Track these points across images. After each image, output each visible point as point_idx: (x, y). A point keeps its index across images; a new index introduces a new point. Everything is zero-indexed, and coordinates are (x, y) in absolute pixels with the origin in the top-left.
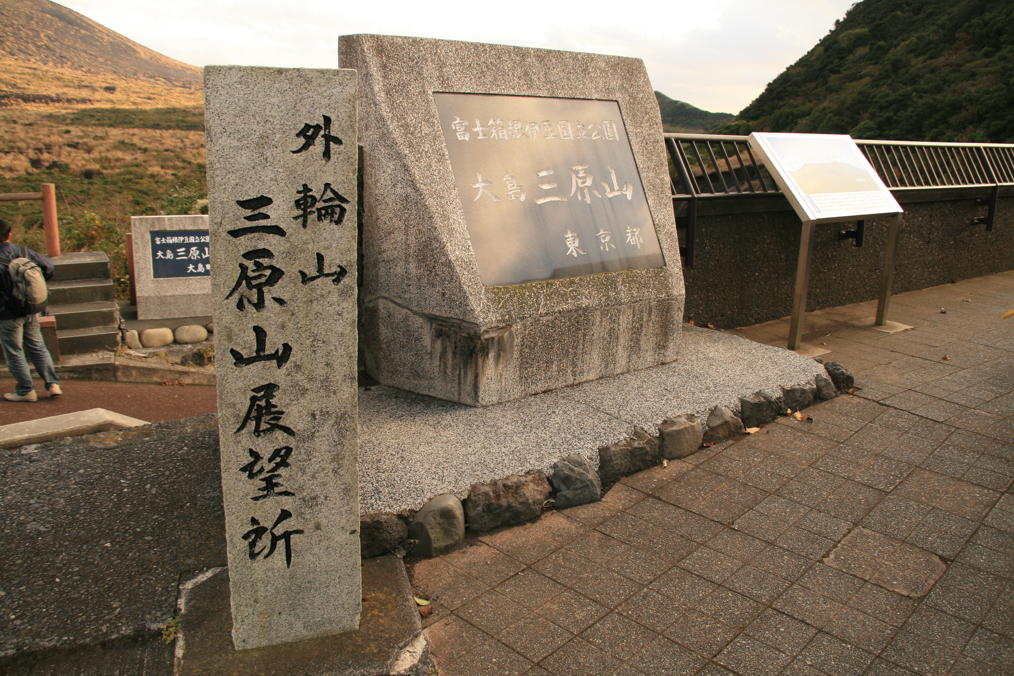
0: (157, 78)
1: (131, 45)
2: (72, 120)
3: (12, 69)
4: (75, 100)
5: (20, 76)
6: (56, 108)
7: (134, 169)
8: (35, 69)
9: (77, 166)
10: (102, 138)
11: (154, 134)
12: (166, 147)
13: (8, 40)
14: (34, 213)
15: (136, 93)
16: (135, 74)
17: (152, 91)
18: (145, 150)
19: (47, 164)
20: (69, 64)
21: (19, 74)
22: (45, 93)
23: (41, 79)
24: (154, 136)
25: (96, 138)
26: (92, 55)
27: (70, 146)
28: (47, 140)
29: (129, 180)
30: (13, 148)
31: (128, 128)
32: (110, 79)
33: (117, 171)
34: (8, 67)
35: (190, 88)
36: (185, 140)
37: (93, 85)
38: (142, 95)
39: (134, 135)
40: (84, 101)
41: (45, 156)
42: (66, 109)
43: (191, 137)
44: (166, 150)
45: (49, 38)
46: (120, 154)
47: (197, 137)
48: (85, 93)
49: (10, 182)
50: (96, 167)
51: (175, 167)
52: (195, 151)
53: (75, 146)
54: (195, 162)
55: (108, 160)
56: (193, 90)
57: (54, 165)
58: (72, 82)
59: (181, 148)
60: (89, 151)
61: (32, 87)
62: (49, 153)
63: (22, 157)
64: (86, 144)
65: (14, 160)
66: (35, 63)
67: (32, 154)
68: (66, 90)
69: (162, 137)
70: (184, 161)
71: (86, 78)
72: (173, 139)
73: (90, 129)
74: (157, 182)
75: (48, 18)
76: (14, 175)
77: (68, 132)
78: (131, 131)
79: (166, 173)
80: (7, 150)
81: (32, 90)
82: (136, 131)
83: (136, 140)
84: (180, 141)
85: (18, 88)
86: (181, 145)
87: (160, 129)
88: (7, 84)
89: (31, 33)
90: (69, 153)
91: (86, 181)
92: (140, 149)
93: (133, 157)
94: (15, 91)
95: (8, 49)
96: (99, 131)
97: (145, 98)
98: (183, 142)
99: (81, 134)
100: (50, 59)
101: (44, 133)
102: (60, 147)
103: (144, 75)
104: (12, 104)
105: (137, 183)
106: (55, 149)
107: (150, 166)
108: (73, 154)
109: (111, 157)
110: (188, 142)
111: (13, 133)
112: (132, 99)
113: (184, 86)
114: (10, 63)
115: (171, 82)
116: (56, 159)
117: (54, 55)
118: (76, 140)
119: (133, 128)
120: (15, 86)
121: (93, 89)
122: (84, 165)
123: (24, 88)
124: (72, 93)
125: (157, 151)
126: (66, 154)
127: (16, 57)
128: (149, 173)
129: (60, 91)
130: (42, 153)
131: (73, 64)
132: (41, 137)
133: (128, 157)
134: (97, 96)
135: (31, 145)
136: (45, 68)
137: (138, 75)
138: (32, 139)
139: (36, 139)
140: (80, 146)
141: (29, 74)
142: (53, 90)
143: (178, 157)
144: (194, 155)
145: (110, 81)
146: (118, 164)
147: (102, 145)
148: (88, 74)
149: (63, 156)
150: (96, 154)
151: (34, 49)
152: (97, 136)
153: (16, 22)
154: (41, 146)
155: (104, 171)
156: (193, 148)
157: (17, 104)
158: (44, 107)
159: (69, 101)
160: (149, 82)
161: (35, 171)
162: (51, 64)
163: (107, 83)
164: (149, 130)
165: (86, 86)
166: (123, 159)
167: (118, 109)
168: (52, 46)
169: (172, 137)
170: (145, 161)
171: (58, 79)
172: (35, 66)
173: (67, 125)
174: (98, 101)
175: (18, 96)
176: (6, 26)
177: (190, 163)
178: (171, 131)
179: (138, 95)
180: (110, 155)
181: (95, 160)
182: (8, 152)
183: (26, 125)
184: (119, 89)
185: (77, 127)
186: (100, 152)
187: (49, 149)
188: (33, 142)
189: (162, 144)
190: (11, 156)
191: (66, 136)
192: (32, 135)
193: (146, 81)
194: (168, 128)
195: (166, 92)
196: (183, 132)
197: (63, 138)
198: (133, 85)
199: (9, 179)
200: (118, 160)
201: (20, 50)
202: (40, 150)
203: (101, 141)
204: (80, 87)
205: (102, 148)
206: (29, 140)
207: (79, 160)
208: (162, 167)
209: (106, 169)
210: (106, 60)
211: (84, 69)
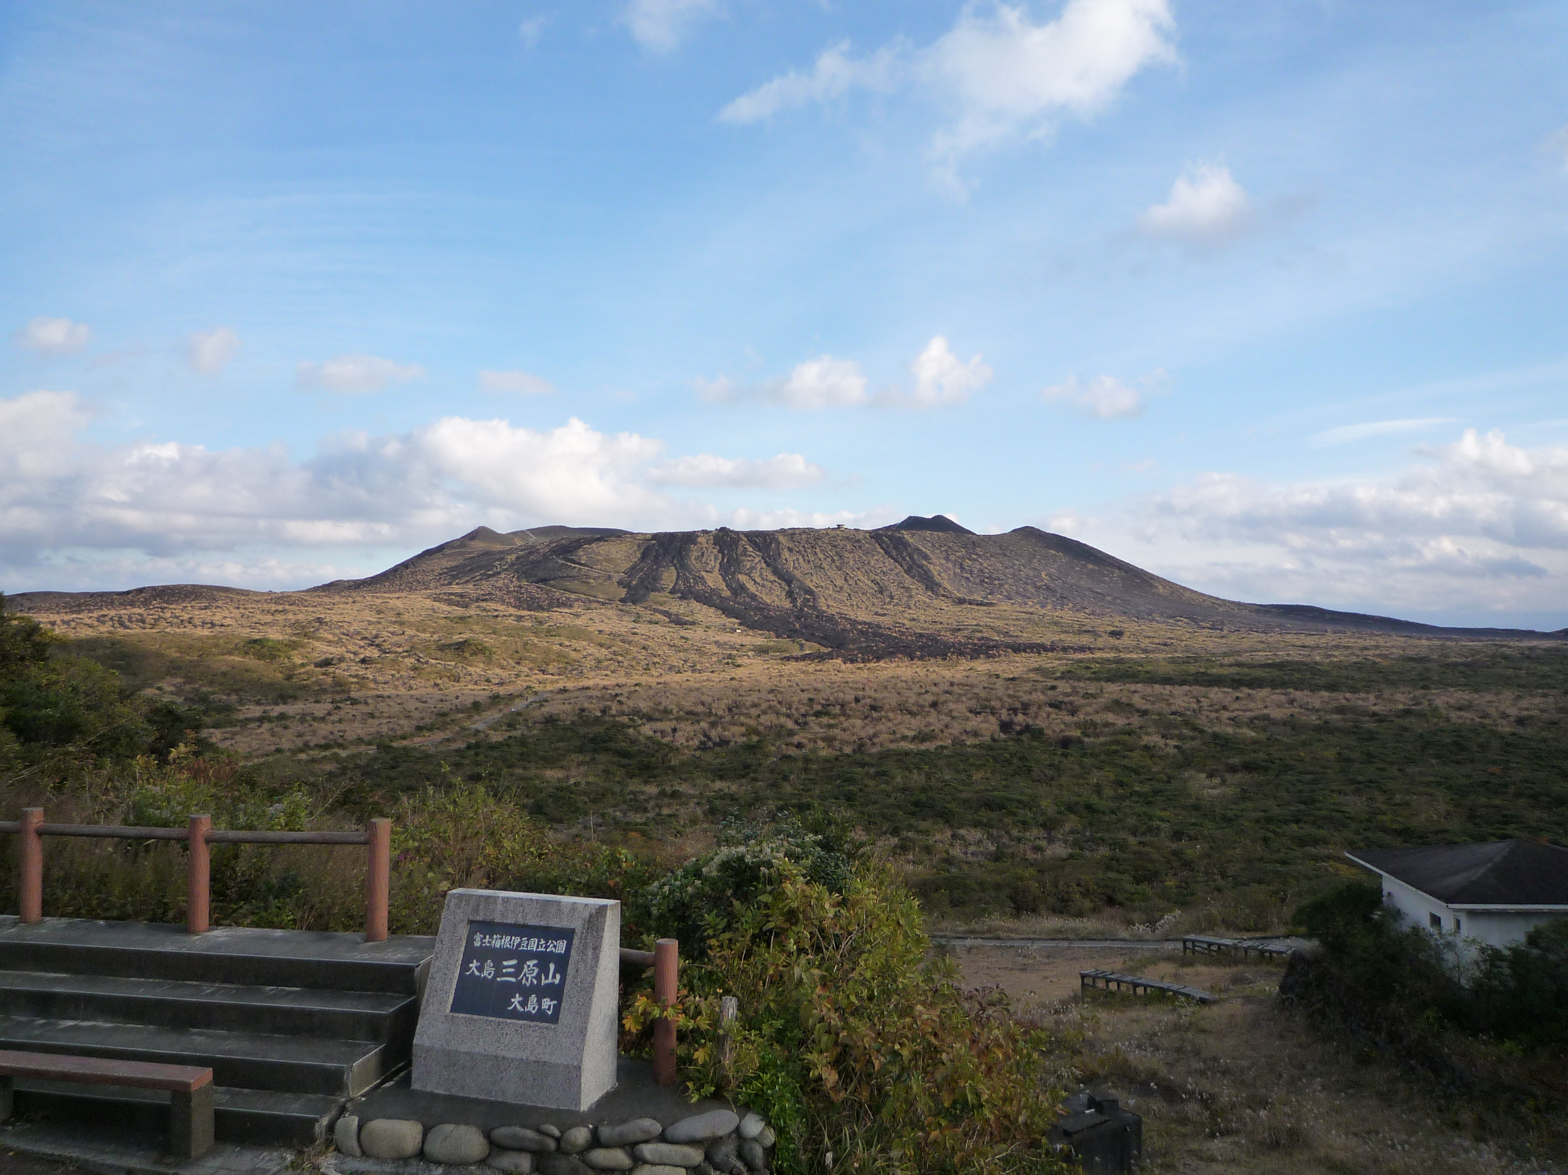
0: (1179, 618)
1: (1147, 579)
2: (1063, 673)
3: (1007, 614)
4: (1072, 648)
5: (1014, 623)
6: (1050, 658)
7: (1126, 737)
8: (1031, 613)
9: (1054, 731)
10: (1093, 696)
11: (1162, 691)
12: (1173, 708)
13: (1006, 583)
14: (987, 790)
15: (1149, 637)
16: (1150, 614)
17: (1169, 635)
18: (1145, 713)
19: (1018, 728)
20: (1071, 604)
21: (1014, 620)
22: (1039, 641)
23: (1037, 624)
24: (1161, 694)
25: (1087, 696)
26: (1098, 593)
27: (1051, 705)
28: (1025, 698)
29: (1116, 752)
30: (986, 707)
31: (1129, 683)
32: (1118, 621)
33: (1102, 739)
34: (1003, 613)
35: (1221, 630)
36: (1202, 699)
37: (1096, 629)
38: (1157, 641)
39: (1135, 692)
40: (1082, 649)
41: (1020, 718)
42: (1059, 659)
43: (1211, 695)
44: (1173, 713)
45: (1051, 577)
46: (1110, 717)
47: (1220, 695)
48: (1085, 640)
49: (969, 749)
50: (1077, 733)
51: (1181, 737)
52: (1213, 715)
53: (1056, 705)
54: (1210, 730)
55: (1093, 724)
56: (1225, 632)
57: (1027, 728)
58: (1071, 627)
59: (1194, 711)
60: (1073, 712)
61: (1025, 635)
62: (1024, 714)
63: (992, 719)
64: (1071, 703)
65: (983, 722)
66: (1032, 607)
67: (1004, 715)
68: (1063, 636)
69: (1172, 695)
70: (1195, 729)
71: (1088, 621)
72: (1186, 699)
73: (1082, 684)
74: (1152, 756)
75: (1052, 555)
76: (976, 741)
77: (1053, 688)
78: (1133, 687)
79: (1166, 745)
80: (978, 710)
81: (1025, 637)
82: (1139, 687)
83: (1136, 700)
84: (1195, 700)
85: (1011, 636)
86: (1195, 706)
87: (1173, 684)
88: (999, 632)
89: (1031, 573)
90: (1049, 715)
91: (1060, 751)
92: (1138, 711)
93: (1127, 722)
94: (1007, 640)
95: (1005, 593)
96: (1092, 688)
97: (1159, 644)
98: (1199, 702)
99: (1069, 690)
100: (1049, 601)
101: (1027, 689)
102: (1040, 707)
103: (1162, 614)
104: (1000, 656)
105: (1124, 757)
106: (1033, 709)
107: (1148, 734)
108: (1053, 716)
109: (1099, 721)
110: (1205, 702)
111: (992, 689)
112: (1143, 645)
113: (1213, 628)
114: (1006, 608)
115: (1197, 623)
116: (1030, 722)
117: (1054, 596)
118: (1061, 698)
119: (1137, 683)
120: (1007, 634)
121: (1095, 634)
122: (1062, 731)
123: (1017, 636)
124: (1070, 639)
125: (1159, 714)
126: (1045, 715)
127: (1012, 601)
128: (1143, 743)
129: (1057, 638)
130: (1016, 715)
131: (1075, 605)
132: (1021, 694)
133: (1120, 721)
134: (1100, 643)
135: (1006, 704)
136: (1043, 611)
137: (1154, 615)
138: (1010, 696)
139: (1015, 697)
140: (1063, 706)
141: (1025, 620)
142: (1047, 638)
143: (1186, 723)
144: (1211, 721)
145: (1117, 624)
146: (1106, 730)
147: (1090, 705)
148: (1092, 617)
149: (1039, 718)
150: (1081, 717)
151: (1033, 590)
152: (1087, 693)
153: (1017, 563)
154: (1018, 705)
155: (1086, 740)
156: (1211, 711)
157: (1005, 655)
158: (1035, 657)
159: (1065, 649)
160: (1167, 624)
161: (1002, 736)
162: (1049, 607)
163: (1113, 626)
164: (1157, 686)
165: (1089, 631)
166: (1113, 724)
167: (1122, 659)
168: (1053, 586)
169: (1186, 695)
170: (1141, 728)
171: (1056, 624)
172: (1031, 610)
173: (1056, 679)
174: (1100, 649)
175: (1008, 646)
176: (1007, 568)
177: (1202, 732)
178: (1186, 688)
179: (1151, 640)
180: (1098, 719)
181: (1077, 725)
182: (980, 713)
183: (1009, 679)
184: (1128, 634)
185: (1067, 682)
186: (1087, 714)
187: (1026, 709)
188: (1009, 700)
189: (1169, 705)
190: (980, 718)
191: (1050, 693)
192: (1011, 692)
193: (1164, 622)
194: (1183, 683)
195: (1188, 635)
196: (1202, 688)
197: (1046, 695)
198: (1146, 628)
199: (969, 746)
200: (1106, 725)
201: (1017, 593)
202: (1015, 711)
203: (1091, 700)
204: (1080, 632)
205: (1089, 709)
206: (1005, 699)
207: (1057, 724)
208: (1164, 737)
209: (1089, 736)
210: (1115, 598)
211: (1088, 612)
